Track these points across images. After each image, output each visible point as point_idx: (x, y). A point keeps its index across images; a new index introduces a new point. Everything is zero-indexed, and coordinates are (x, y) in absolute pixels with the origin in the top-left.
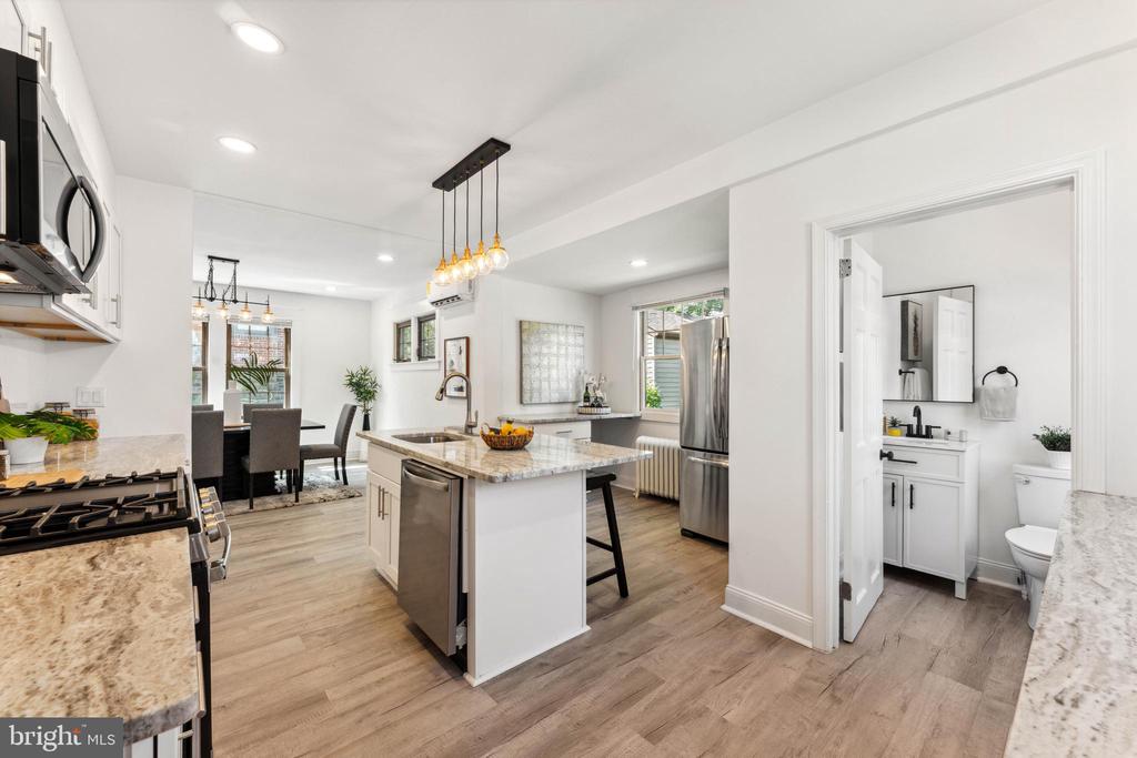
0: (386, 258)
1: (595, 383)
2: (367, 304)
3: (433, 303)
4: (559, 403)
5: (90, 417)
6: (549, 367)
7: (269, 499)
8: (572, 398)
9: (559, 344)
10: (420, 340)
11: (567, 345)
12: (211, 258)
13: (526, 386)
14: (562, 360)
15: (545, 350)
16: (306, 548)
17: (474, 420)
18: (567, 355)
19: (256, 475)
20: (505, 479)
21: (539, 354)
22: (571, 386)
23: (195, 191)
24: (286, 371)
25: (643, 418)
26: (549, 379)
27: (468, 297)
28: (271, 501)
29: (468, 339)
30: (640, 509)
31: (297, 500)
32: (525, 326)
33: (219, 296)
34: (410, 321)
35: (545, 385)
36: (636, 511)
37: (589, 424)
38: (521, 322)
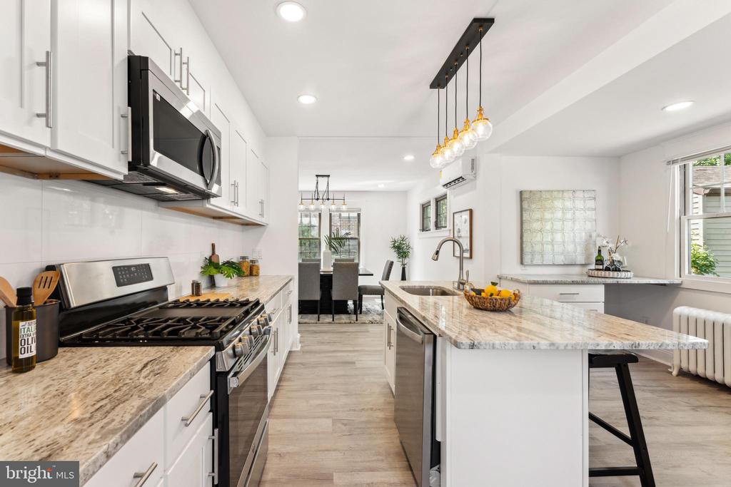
0: (409, 158)
1: (612, 246)
2: (405, 193)
3: (444, 186)
4: (565, 265)
5: (256, 264)
6: (553, 231)
7: (344, 316)
8: (581, 260)
9: (564, 210)
10: (437, 215)
11: (574, 209)
12: (317, 176)
13: (527, 249)
14: (569, 225)
15: (548, 215)
16: (353, 354)
17: (465, 278)
18: (574, 220)
19: (335, 301)
20: (472, 346)
21: (542, 220)
22: (579, 250)
23: (298, 137)
24: (357, 239)
25: (684, 286)
26: (552, 243)
27: (472, 177)
28: (344, 318)
29: (471, 211)
30: (681, 392)
31: (357, 320)
32: (525, 196)
33: (321, 198)
34: (430, 202)
35: (548, 248)
36: (674, 391)
37: (601, 289)
38: (521, 192)
